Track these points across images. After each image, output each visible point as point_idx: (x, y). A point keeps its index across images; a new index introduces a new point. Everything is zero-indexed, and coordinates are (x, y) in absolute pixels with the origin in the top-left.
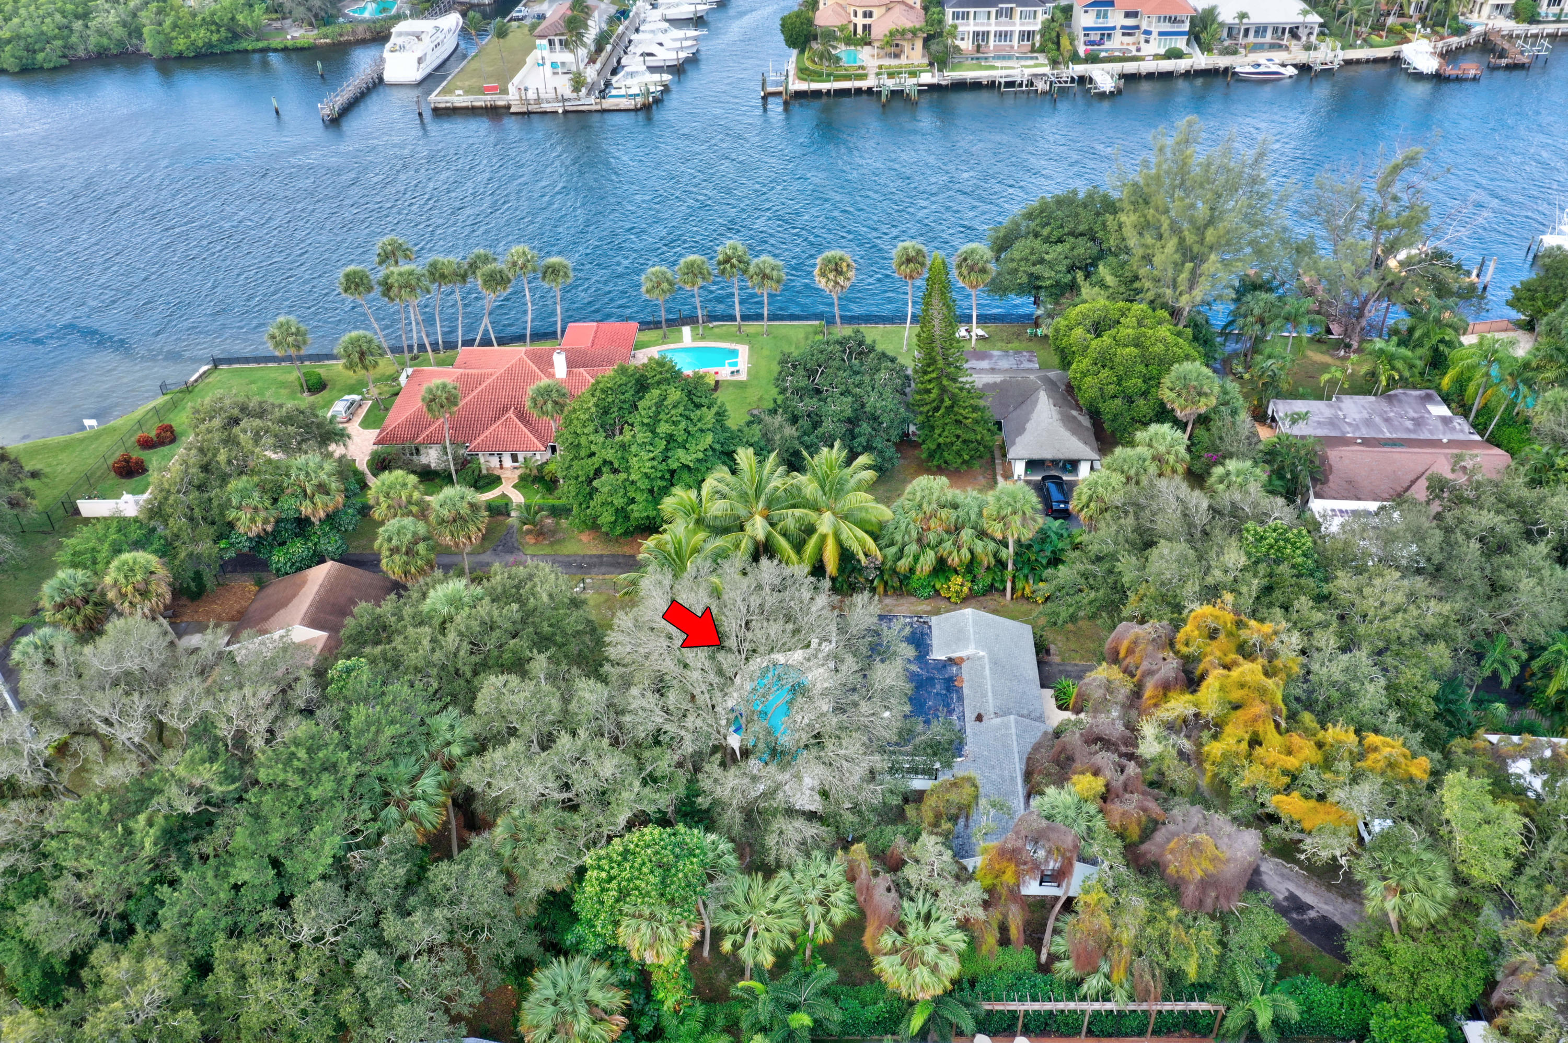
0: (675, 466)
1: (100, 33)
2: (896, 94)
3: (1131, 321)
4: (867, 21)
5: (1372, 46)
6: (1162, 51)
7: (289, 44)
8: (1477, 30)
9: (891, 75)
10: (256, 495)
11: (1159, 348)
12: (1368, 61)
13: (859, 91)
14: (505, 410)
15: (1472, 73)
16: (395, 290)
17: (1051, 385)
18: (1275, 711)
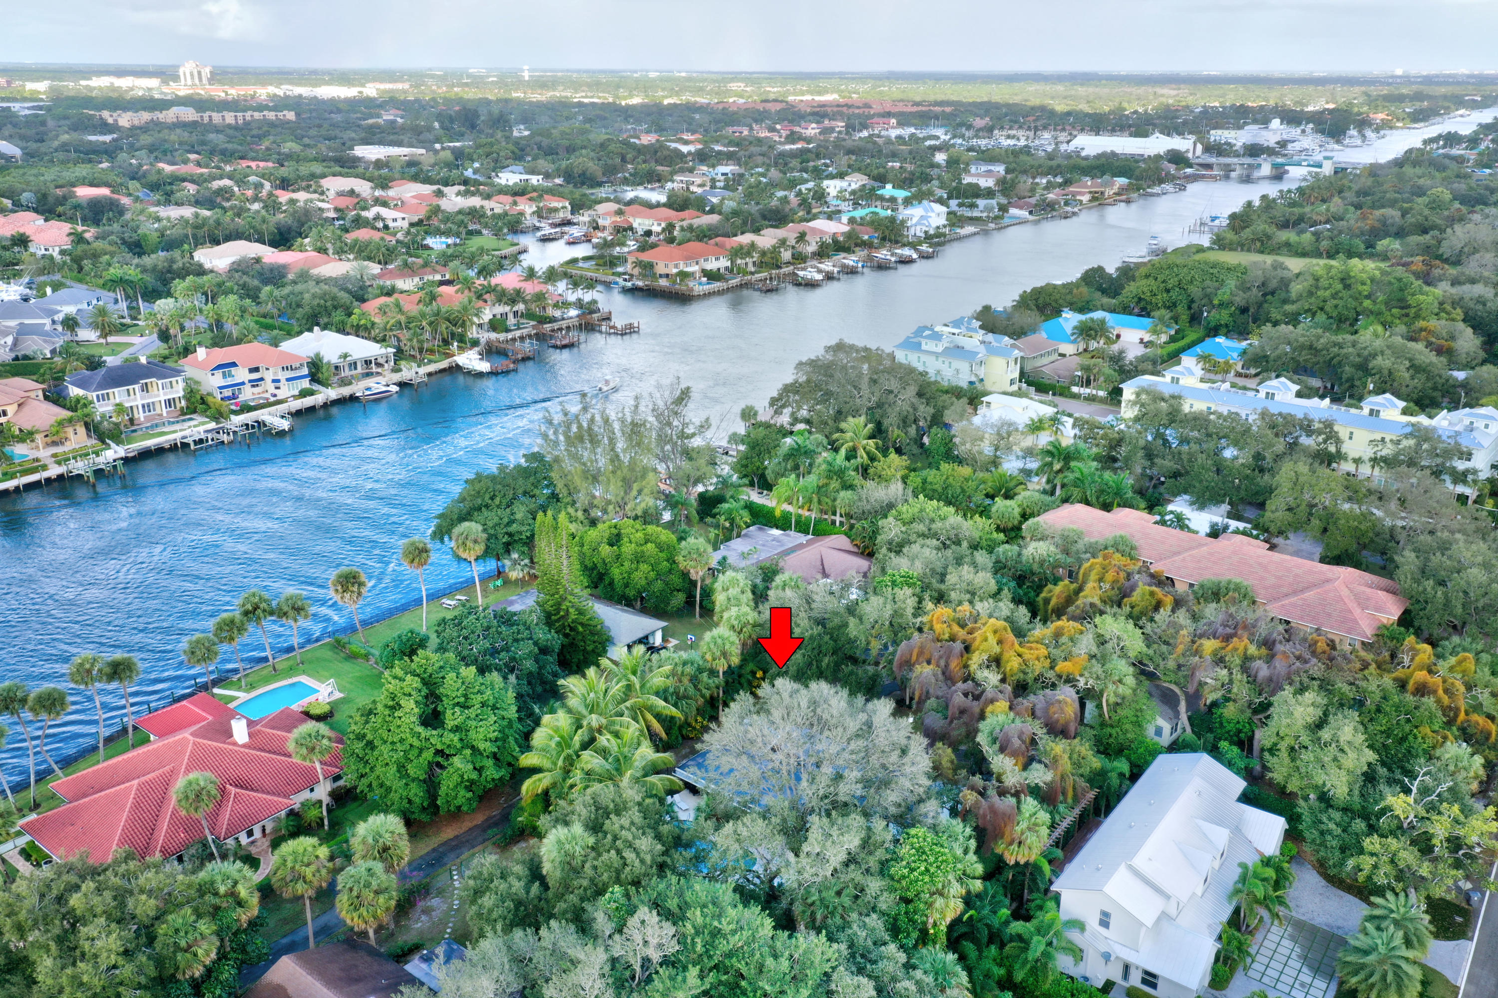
4: (3, 419)
5: (433, 363)
6: (296, 392)
9: (76, 459)
12: (440, 371)
13: (49, 480)
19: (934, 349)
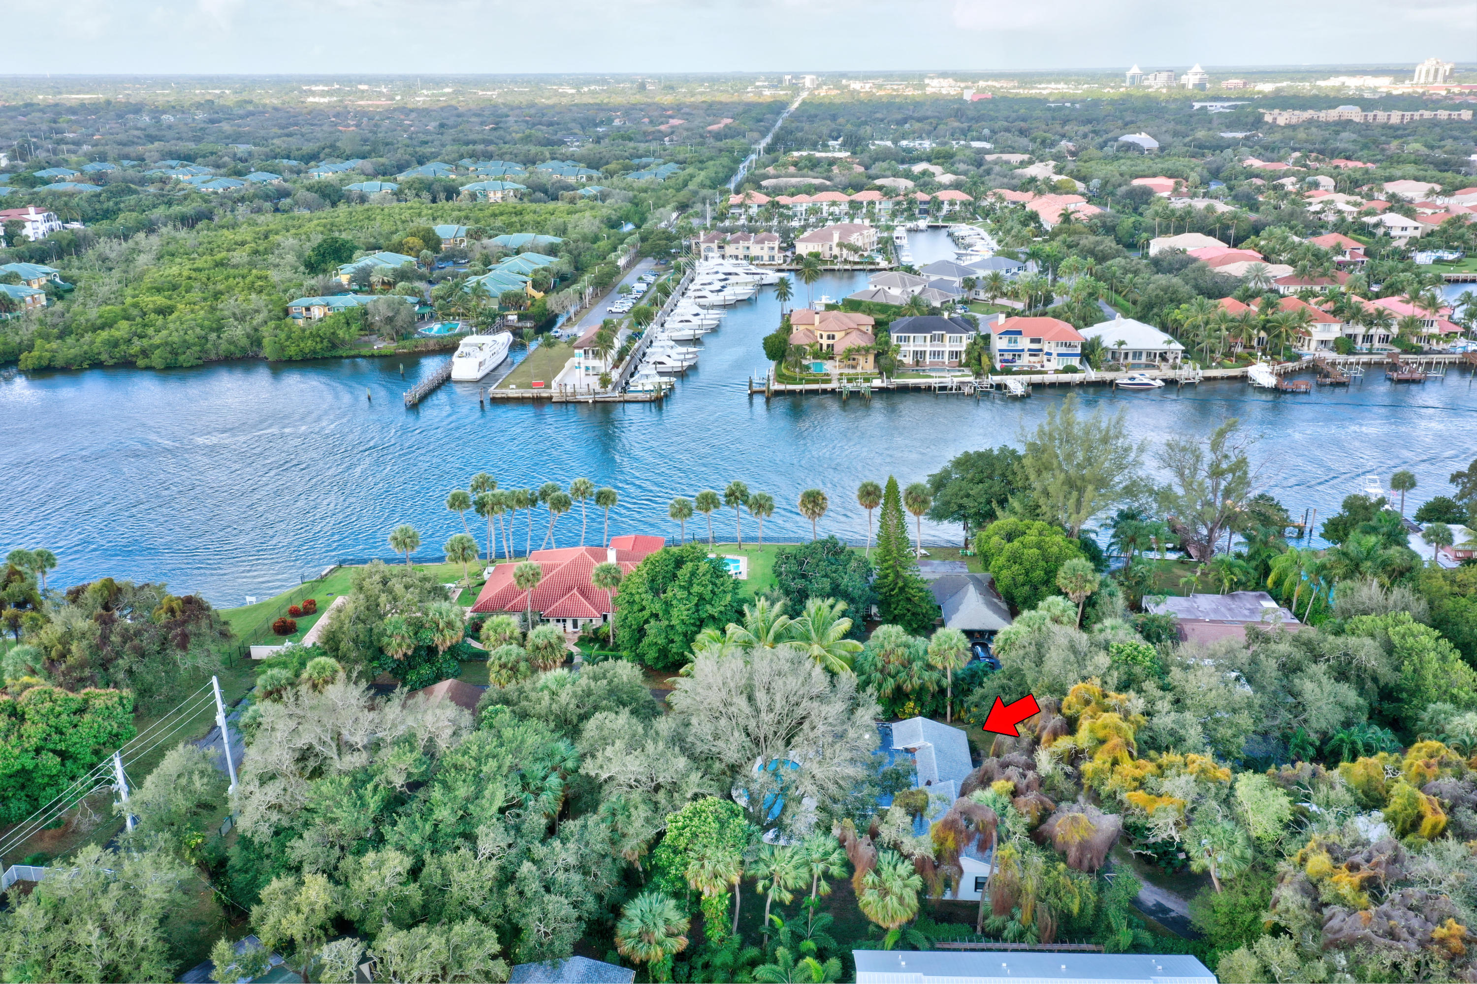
0: (704, 615)
1: (231, 342)
2: (854, 394)
3: (1034, 531)
4: (831, 342)
5: (1224, 367)
6: (1061, 368)
7: (376, 352)
8: (1306, 358)
9: (850, 381)
10: (404, 628)
11: (1055, 549)
12: (1222, 378)
13: (825, 391)
14: (570, 589)
15: (1303, 388)
16: (488, 507)
17: (977, 582)
18: (1128, 744)
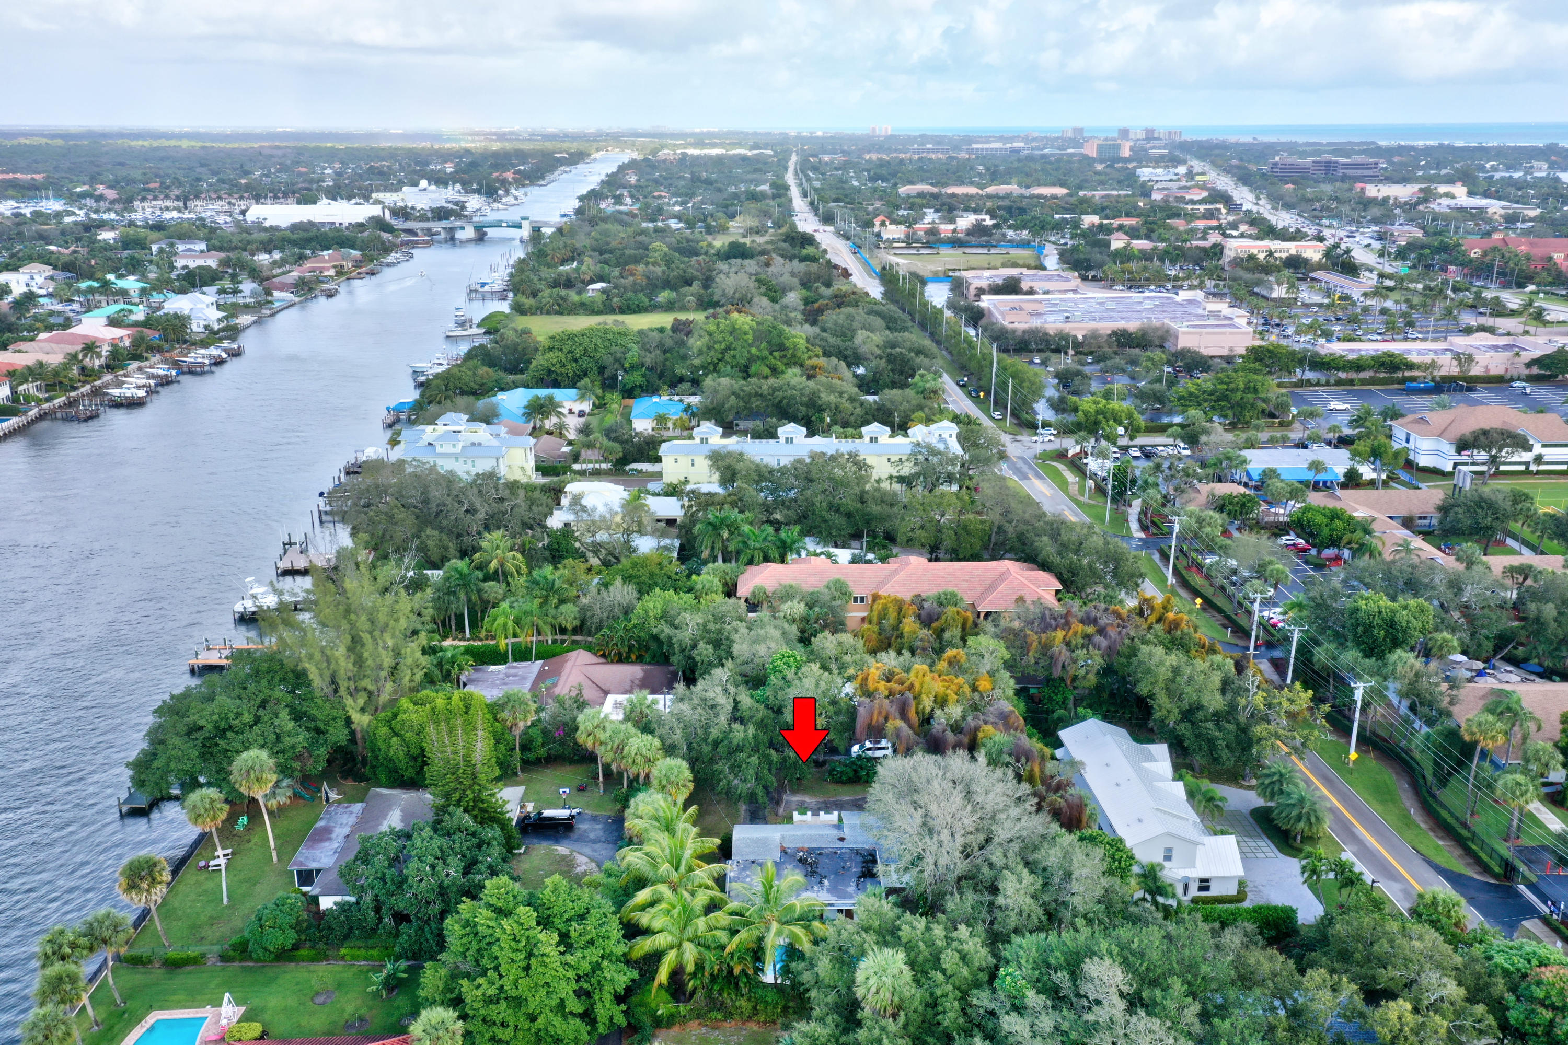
19: (452, 450)
